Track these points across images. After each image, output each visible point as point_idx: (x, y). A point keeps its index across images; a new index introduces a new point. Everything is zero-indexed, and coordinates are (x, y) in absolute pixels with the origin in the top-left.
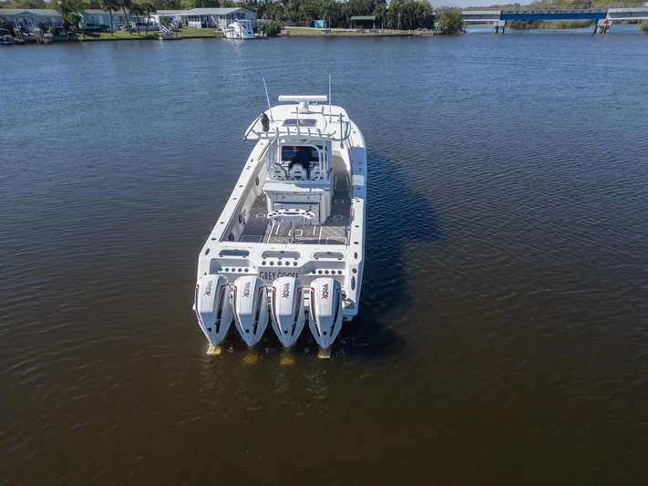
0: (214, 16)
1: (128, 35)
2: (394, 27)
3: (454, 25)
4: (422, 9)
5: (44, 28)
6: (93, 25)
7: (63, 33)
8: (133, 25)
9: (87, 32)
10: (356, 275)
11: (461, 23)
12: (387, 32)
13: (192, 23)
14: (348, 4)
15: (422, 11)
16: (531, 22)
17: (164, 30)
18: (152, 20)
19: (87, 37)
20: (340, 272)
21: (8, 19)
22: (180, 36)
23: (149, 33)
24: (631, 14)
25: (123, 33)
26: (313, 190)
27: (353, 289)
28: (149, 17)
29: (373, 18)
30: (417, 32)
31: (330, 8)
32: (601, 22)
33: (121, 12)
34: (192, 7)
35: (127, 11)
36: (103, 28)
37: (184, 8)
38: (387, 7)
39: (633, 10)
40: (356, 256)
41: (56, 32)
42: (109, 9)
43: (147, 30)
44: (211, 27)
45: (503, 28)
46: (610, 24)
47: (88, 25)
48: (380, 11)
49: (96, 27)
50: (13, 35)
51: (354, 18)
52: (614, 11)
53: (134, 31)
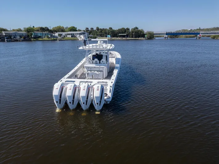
0: (75, 34)
1: (48, 39)
2: (133, 37)
3: (151, 36)
4: (141, 32)
5: (21, 37)
6: (37, 36)
7: (27, 38)
8: (49, 36)
9: (34, 38)
10: (111, 88)
11: (154, 36)
12: (130, 38)
13: (68, 36)
14: (118, 30)
15: (141, 33)
16: (176, 36)
17: (59, 38)
18: (56, 35)
19: (34, 40)
20: (106, 88)
21: (10, 34)
22: (64, 39)
23: (54, 39)
24: (207, 33)
25: (46, 39)
26: (101, 66)
27: (110, 93)
28: (55, 34)
29: (126, 34)
30: (140, 38)
31: (112, 32)
32: (198, 36)
33: (46, 32)
34: (69, 31)
35: (48, 32)
36: (40, 37)
37: (66, 32)
38: (130, 31)
39: (208, 32)
40: (112, 82)
41: (25, 38)
42: (42, 31)
43: (54, 38)
44: (74, 37)
45: (167, 37)
46: (201, 36)
47: (35, 36)
48: (128, 32)
49: (37, 37)
50: (11, 39)
51: (119, 34)
52: (202, 32)
53: (50, 38)
